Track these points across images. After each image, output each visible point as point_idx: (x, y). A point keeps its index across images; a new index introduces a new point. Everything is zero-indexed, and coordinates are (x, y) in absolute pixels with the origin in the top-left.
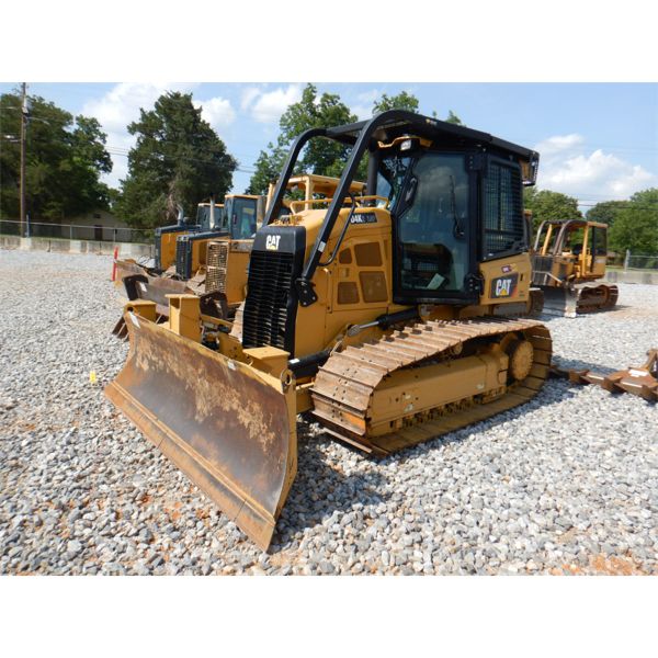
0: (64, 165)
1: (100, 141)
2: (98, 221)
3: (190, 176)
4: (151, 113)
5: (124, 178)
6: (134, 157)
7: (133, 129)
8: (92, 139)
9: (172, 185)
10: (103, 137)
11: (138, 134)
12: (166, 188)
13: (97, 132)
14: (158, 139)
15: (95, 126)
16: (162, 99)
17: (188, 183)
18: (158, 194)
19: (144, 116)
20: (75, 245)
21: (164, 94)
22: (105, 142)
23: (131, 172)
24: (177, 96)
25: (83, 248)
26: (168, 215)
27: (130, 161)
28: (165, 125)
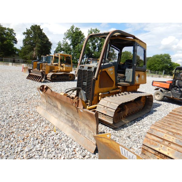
0: (5, 42)
1: (14, 35)
2: (14, 58)
3: (40, 47)
4: (29, 30)
5: (22, 46)
6: (24, 41)
7: (24, 33)
8: (12, 34)
9: (35, 49)
10: (15, 34)
11: (25, 35)
12: (33, 50)
13: (13, 32)
14: (31, 36)
15: (12, 31)
16: (32, 26)
17: (39, 49)
18: (31, 51)
19: (27, 30)
20: (10, 64)
21: (33, 25)
22: (15, 35)
23: (23, 45)
24: (36, 26)
25: (12, 64)
26: (34, 57)
27: (23, 42)
28: (33, 33)
